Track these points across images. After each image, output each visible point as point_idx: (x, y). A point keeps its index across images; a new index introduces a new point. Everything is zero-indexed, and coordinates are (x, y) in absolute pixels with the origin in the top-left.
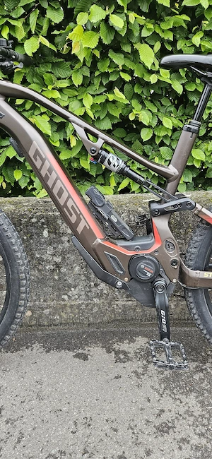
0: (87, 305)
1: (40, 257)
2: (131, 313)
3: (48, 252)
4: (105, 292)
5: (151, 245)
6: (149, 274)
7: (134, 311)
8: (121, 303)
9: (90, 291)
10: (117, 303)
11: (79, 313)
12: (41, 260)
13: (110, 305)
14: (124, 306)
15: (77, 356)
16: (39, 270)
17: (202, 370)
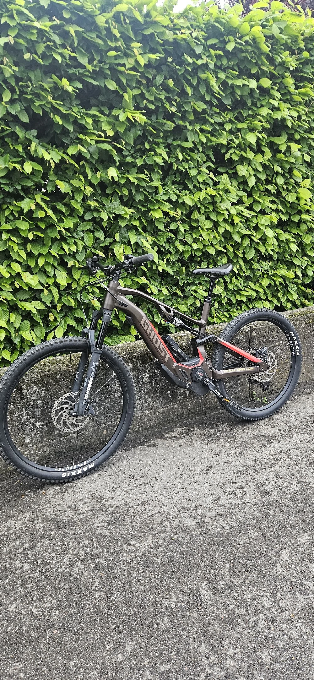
0: (141, 417)
1: (112, 389)
2: (167, 416)
3: (117, 385)
4: (151, 404)
5: (198, 362)
6: (201, 377)
7: (169, 413)
8: (161, 410)
9: (143, 406)
10: (158, 410)
11: (136, 423)
12: (112, 391)
13: (155, 413)
14: (163, 412)
15: (149, 446)
16: (111, 399)
17: (219, 431)
